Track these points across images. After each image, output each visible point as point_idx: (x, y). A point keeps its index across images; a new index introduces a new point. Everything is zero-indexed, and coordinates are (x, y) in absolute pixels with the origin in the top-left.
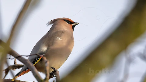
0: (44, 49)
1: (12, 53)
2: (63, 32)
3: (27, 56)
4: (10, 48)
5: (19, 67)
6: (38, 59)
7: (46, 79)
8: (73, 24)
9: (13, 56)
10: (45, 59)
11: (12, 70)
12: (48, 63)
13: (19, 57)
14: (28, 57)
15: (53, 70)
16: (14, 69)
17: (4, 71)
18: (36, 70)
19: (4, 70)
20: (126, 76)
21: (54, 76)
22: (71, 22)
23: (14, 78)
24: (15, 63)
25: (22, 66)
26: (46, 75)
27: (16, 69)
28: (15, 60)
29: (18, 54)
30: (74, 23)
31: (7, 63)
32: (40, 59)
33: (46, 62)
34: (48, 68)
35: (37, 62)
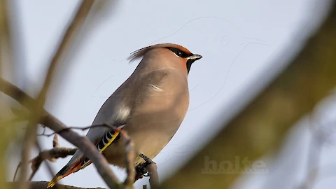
0: (124, 113)
1: (49, 122)
2: (164, 74)
3: (84, 129)
4: (44, 111)
5: (64, 154)
6: (111, 138)
7: (127, 182)
8: (188, 58)
9: (51, 128)
10: (126, 135)
11: (48, 160)
12: (132, 144)
13: (64, 132)
14: (87, 131)
16: (54, 159)
17: (31, 164)
18: (104, 161)
19: (30, 162)
20: (313, 174)
21: (146, 174)
22: (183, 53)
24: (55, 144)
25: (72, 152)
26: (128, 172)
27: (57, 158)
28: (55, 138)
29: (62, 124)
31: (37, 145)
32: (114, 137)
33: (128, 142)
34: (131, 157)
35: (109, 144)
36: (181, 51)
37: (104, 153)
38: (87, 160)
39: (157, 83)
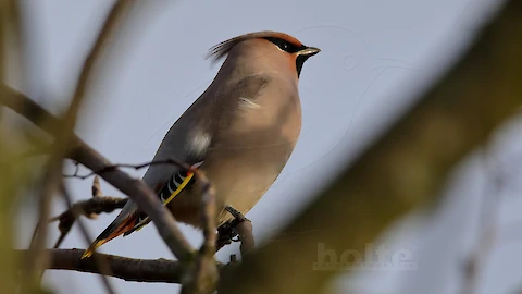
0: (201, 142)
1: (83, 156)
2: (263, 82)
3: (137, 168)
4: (76, 140)
5: (108, 206)
6: (181, 182)
7: (204, 250)
8: (298, 54)
9: (87, 166)
10: (203, 178)
11: (83, 218)
12: (212, 191)
13: (108, 172)
14: (145, 170)
15: (229, 217)
16: (94, 215)
17: (57, 223)
18: (169, 218)
19: (55, 219)
20: (487, 237)
21: (235, 238)
23: (92, 246)
24: (95, 191)
25: (120, 204)
26: (206, 234)
27: (98, 212)
28: (96, 182)
29: (103, 159)
30: (304, 48)
31: (64, 192)
32: (186, 181)
33: (206, 188)
34: (211, 211)
35: (178, 191)
36: (288, 43)
37: (169, 206)
38: (143, 216)
39: (252, 95)
